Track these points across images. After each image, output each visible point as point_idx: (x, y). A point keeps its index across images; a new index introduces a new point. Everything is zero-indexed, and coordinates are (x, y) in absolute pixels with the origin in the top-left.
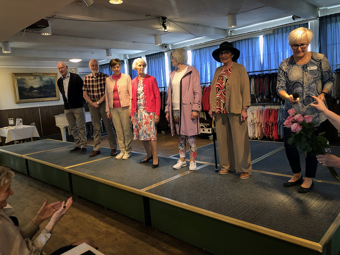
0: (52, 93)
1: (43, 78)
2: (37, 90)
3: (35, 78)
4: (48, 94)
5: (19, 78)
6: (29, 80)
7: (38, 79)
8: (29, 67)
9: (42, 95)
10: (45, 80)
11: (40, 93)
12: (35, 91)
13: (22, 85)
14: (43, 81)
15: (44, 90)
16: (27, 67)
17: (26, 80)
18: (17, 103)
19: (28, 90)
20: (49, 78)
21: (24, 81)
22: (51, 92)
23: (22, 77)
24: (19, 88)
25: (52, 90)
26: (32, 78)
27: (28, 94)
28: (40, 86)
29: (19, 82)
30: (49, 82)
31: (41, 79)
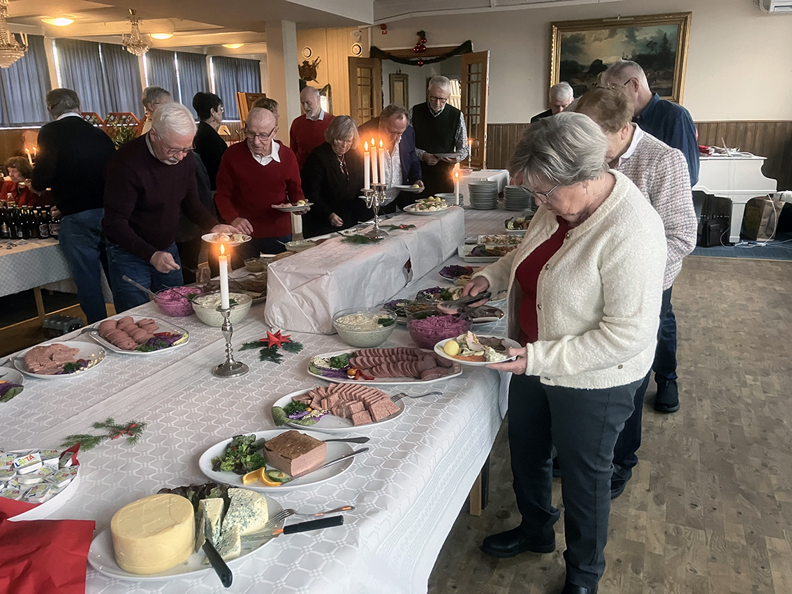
0: (658, 81)
1: (637, 33)
3: (612, 35)
5: (568, 35)
6: (595, 40)
7: (621, 36)
10: (645, 38)
13: (571, 58)
14: (635, 41)
17: (586, 41)
19: (585, 71)
20: (660, 31)
21: (579, 45)
22: (654, 79)
23: (575, 33)
24: (564, 66)
25: (661, 73)
26: (606, 32)
27: (583, 84)
29: (566, 47)
30: (655, 43)
31: (631, 37)
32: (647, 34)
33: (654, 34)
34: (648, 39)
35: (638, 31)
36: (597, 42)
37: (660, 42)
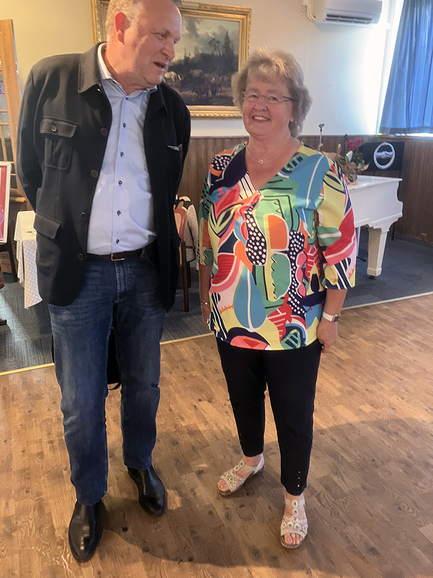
0: (223, 88)
1: (197, 26)
2: (173, 73)
4: (210, 93)
10: (207, 33)
14: (197, 36)
15: (196, 73)
20: (221, 28)
22: (220, 86)
25: (226, 78)
28: (187, 59)
30: (218, 42)
31: (192, 29)
32: (208, 29)
33: (217, 31)
34: (210, 35)
35: (199, 23)
37: (223, 41)
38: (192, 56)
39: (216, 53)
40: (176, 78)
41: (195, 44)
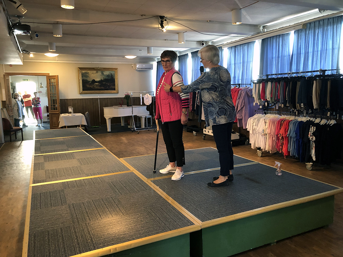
1: (104, 73)
3: (97, 72)
5: (84, 72)
6: (92, 74)
7: (100, 73)
8: (92, 62)
9: (102, 88)
11: (100, 86)
12: (96, 84)
13: (85, 78)
14: (104, 75)
15: (104, 83)
16: (91, 62)
17: (89, 74)
18: (80, 94)
19: (90, 83)
20: (110, 73)
21: (87, 75)
22: (110, 86)
23: (86, 71)
24: (83, 81)
25: (112, 84)
26: (95, 72)
27: (90, 86)
28: (101, 80)
29: (83, 75)
30: (109, 76)
31: (103, 74)
32: (107, 73)
36: (93, 74)
37: (110, 75)
38: (103, 79)
39: (109, 78)
40: (99, 84)
41: (104, 77)
